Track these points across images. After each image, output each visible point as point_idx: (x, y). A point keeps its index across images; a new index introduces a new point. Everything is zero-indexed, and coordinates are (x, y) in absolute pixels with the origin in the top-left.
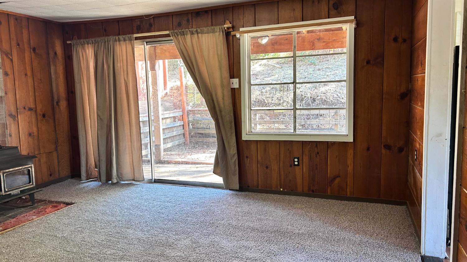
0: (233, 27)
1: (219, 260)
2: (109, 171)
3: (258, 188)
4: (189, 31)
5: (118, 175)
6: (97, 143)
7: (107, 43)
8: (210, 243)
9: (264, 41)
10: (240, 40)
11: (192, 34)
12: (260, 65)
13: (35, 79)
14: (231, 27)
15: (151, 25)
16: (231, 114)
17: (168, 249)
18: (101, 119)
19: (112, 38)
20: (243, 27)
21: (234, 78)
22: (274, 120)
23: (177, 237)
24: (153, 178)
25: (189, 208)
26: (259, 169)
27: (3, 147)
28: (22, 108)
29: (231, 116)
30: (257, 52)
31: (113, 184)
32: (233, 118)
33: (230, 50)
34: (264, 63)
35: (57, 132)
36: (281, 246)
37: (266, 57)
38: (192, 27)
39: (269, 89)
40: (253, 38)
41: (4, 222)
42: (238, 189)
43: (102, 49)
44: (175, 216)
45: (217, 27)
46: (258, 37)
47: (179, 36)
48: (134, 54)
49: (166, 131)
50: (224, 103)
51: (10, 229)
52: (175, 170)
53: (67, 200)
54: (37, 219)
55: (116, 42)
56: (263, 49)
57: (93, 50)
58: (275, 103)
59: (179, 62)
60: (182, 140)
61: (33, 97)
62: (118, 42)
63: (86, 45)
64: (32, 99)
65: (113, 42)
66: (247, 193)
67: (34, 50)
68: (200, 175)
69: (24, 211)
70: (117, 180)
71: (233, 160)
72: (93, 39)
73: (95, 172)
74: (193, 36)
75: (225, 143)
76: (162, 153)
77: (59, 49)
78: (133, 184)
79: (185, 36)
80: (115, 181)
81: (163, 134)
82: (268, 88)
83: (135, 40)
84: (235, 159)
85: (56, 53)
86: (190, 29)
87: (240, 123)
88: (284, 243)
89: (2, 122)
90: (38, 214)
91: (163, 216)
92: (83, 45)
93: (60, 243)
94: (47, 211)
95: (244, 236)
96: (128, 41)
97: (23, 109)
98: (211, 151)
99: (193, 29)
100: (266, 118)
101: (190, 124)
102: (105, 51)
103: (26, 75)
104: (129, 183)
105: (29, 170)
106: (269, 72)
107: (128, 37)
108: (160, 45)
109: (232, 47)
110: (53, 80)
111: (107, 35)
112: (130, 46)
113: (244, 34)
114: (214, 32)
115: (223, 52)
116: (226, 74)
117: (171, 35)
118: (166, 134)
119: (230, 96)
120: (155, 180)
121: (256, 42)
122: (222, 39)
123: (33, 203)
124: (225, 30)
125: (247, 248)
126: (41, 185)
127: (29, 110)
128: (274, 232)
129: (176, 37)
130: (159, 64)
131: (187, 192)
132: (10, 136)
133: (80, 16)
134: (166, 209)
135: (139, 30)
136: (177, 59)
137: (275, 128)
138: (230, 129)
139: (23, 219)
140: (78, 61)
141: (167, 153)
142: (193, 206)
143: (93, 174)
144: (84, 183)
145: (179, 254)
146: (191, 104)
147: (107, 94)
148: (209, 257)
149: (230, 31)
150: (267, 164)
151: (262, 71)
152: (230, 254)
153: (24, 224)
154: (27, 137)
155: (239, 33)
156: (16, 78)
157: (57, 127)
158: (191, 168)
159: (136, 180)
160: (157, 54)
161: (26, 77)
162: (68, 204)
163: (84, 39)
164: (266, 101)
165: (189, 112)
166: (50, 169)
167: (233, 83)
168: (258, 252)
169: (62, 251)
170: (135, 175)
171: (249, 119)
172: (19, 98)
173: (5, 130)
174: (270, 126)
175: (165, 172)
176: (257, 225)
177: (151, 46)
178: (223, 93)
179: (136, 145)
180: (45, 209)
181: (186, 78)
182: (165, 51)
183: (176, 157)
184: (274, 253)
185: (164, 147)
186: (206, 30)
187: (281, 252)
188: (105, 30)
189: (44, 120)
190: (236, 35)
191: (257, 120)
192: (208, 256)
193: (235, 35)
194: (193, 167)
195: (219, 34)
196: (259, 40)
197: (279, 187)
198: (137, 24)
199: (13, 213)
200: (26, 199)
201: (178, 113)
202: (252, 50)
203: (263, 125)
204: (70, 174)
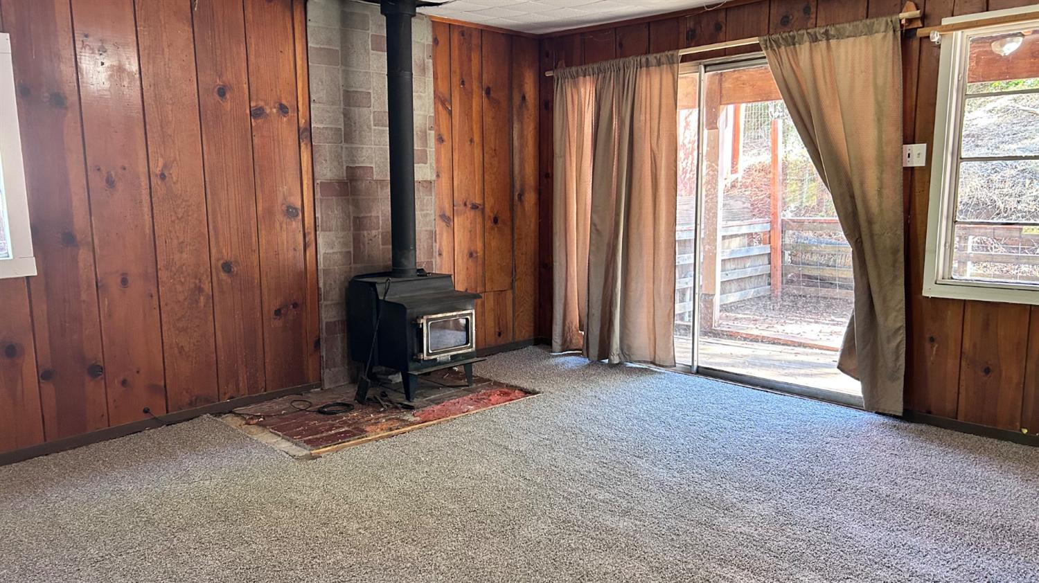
0: (924, 18)
1: (841, 562)
2: (606, 337)
3: (957, 419)
4: (808, 33)
5: (622, 349)
6: (587, 279)
7: (622, 71)
8: (821, 521)
9: (1010, 48)
10: (940, 47)
11: (814, 42)
12: (990, 111)
13: (486, 149)
14: (919, 16)
15: (718, 27)
16: (896, 230)
17: (723, 515)
18: (597, 230)
19: (632, 60)
20: (953, 16)
21: (914, 143)
22: (1019, 254)
23: (742, 494)
24: (695, 364)
25: (773, 439)
26: (962, 373)
27: (429, 273)
28: (461, 203)
29: (896, 234)
30: (986, 78)
31: (612, 366)
32: (903, 240)
33: (909, 75)
34: (1003, 106)
35: (516, 253)
36: (1010, 565)
37: (1012, 89)
38: (816, 24)
39: (1014, 172)
40: (977, 41)
41: (423, 409)
42: (901, 415)
43: (612, 85)
44: (740, 451)
45: (880, 19)
46: (992, 37)
47: (783, 47)
48: (676, 93)
49: (729, 266)
50: (880, 205)
51: (432, 423)
52: (745, 354)
53: (526, 385)
54: (475, 412)
55: (641, 68)
56: (1003, 68)
57: (594, 89)
58: (1026, 209)
59: (771, 109)
60: (764, 290)
61: (481, 185)
62: (644, 69)
63: (581, 78)
64: (478, 188)
65: (635, 69)
66: (923, 427)
67: (488, 91)
68: (803, 371)
69: (455, 394)
70: (620, 358)
71: (894, 344)
72: (595, 66)
73: (578, 337)
74: (816, 45)
75: (875, 301)
76: (717, 313)
77: (530, 88)
78: (652, 371)
79: (797, 46)
80: (616, 360)
81: (722, 271)
82: (1009, 170)
83: (682, 61)
84: (898, 340)
85: (524, 98)
86: (809, 28)
87: (921, 255)
88: (1020, 559)
89: (429, 228)
90: (478, 402)
91: (713, 445)
92: (574, 78)
93: (513, 462)
94: (493, 400)
95: (909, 522)
96: (665, 66)
97: (462, 205)
98: (833, 321)
99: (817, 29)
100: (995, 248)
101: (787, 253)
102: (616, 90)
103: (472, 141)
104: (642, 368)
105: (467, 320)
106: (1016, 128)
107: (667, 56)
108: (734, 71)
109: (915, 66)
110: (516, 151)
111: (623, 55)
112: (670, 76)
113: (954, 32)
114: (870, 31)
115: (889, 79)
116: (894, 132)
117: (763, 47)
118: (727, 272)
119: (899, 187)
120: (699, 369)
121: (986, 51)
122: (891, 47)
123: (470, 383)
124: (902, 26)
125: (913, 551)
126: (484, 352)
127: (472, 208)
128: (994, 529)
129: (774, 50)
130: (727, 113)
131: (769, 405)
132: (440, 254)
133: (576, 19)
134: (722, 432)
135: (693, 40)
136: (769, 102)
137: (1020, 274)
138: (892, 268)
139: (453, 408)
140: (563, 111)
141: (728, 314)
142: (784, 436)
143: (574, 341)
144: (557, 356)
145: (745, 529)
146: (792, 206)
147: (614, 180)
148: (815, 551)
149: (915, 26)
150: (989, 363)
151: (995, 127)
152: (867, 555)
153: (455, 417)
154: (465, 260)
155: (938, 31)
156: (456, 146)
157: (515, 243)
158: (782, 353)
159: (657, 363)
160: (724, 92)
161: (471, 144)
162: (527, 392)
163: (577, 66)
164: (999, 203)
165: (785, 225)
166: (499, 324)
167: (909, 154)
168: (943, 565)
169: (516, 477)
170: (657, 352)
171: (947, 245)
172: (458, 185)
173: (432, 243)
174: (1004, 269)
175: (721, 356)
176: (945, 503)
177: (714, 75)
178: (880, 180)
179: (663, 288)
180: (489, 396)
181: (785, 146)
182: (743, 84)
183: (747, 326)
184: (989, 576)
185: (721, 300)
186: (851, 28)
187: (1008, 578)
188: (621, 45)
189: (496, 229)
190: (931, 35)
191: (969, 250)
192: (813, 547)
193: (928, 37)
194: (786, 351)
195: (885, 37)
196: (995, 47)
197: (1018, 424)
198: (688, 25)
199: (437, 396)
200: (458, 372)
201: (760, 227)
202: (971, 73)
203: (985, 264)
204: (532, 338)
